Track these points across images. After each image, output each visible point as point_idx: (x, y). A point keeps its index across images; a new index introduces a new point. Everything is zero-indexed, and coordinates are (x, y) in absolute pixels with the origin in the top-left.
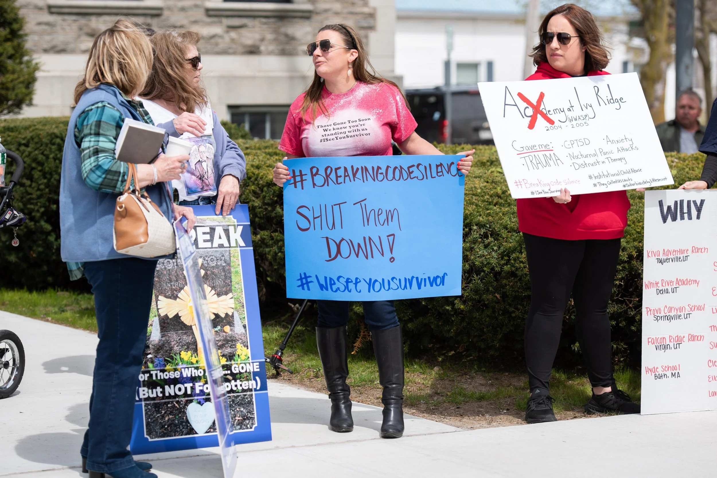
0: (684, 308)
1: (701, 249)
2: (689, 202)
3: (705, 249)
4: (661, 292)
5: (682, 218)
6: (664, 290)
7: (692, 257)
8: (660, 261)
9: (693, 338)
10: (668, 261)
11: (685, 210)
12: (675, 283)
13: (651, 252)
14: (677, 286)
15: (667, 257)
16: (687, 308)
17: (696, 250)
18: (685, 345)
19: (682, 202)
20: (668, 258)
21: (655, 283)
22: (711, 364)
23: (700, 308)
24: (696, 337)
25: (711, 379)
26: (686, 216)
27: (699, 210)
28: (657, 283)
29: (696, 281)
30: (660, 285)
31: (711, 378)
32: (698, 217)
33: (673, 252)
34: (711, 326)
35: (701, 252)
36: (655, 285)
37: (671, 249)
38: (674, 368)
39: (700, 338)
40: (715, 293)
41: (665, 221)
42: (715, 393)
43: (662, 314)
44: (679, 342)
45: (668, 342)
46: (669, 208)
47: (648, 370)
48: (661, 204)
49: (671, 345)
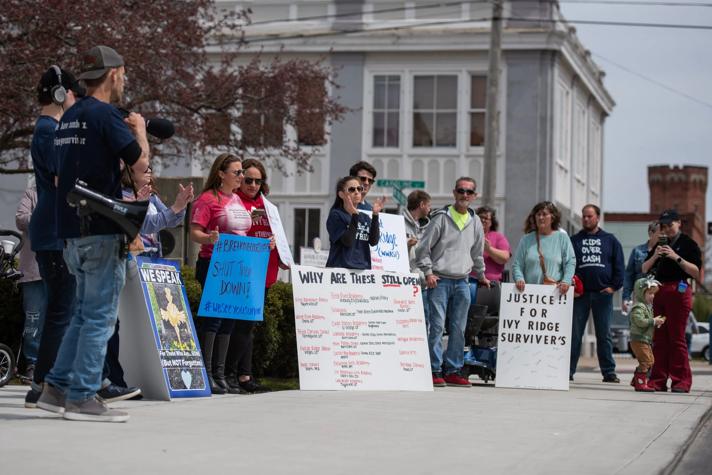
0: (318, 331)
2: (315, 273)
3: (326, 300)
4: (305, 321)
5: (312, 282)
7: (320, 303)
8: (303, 304)
9: (324, 349)
11: (313, 277)
12: (312, 317)
13: (297, 299)
14: (313, 319)
15: (306, 302)
16: (320, 331)
17: (322, 300)
18: (321, 352)
19: (311, 273)
22: (335, 364)
23: (327, 332)
24: (326, 348)
26: (314, 281)
27: (321, 278)
28: (302, 316)
29: (323, 317)
30: (304, 317)
31: (336, 372)
32: (321, 282)
33: (309, 300)
34: (333, 343)
35: (324, 301)
37: (308, 298)
38: (316, 365)
39: (329, 349)
40: (333, 324)
41: (303, 282)
42: (339, 381)
43: (307, 334)
44: (317, 350)
45: (311, 350)
46: (304, 275)
47: (302, 365)
48: (300, 272)
49: (313, 352)
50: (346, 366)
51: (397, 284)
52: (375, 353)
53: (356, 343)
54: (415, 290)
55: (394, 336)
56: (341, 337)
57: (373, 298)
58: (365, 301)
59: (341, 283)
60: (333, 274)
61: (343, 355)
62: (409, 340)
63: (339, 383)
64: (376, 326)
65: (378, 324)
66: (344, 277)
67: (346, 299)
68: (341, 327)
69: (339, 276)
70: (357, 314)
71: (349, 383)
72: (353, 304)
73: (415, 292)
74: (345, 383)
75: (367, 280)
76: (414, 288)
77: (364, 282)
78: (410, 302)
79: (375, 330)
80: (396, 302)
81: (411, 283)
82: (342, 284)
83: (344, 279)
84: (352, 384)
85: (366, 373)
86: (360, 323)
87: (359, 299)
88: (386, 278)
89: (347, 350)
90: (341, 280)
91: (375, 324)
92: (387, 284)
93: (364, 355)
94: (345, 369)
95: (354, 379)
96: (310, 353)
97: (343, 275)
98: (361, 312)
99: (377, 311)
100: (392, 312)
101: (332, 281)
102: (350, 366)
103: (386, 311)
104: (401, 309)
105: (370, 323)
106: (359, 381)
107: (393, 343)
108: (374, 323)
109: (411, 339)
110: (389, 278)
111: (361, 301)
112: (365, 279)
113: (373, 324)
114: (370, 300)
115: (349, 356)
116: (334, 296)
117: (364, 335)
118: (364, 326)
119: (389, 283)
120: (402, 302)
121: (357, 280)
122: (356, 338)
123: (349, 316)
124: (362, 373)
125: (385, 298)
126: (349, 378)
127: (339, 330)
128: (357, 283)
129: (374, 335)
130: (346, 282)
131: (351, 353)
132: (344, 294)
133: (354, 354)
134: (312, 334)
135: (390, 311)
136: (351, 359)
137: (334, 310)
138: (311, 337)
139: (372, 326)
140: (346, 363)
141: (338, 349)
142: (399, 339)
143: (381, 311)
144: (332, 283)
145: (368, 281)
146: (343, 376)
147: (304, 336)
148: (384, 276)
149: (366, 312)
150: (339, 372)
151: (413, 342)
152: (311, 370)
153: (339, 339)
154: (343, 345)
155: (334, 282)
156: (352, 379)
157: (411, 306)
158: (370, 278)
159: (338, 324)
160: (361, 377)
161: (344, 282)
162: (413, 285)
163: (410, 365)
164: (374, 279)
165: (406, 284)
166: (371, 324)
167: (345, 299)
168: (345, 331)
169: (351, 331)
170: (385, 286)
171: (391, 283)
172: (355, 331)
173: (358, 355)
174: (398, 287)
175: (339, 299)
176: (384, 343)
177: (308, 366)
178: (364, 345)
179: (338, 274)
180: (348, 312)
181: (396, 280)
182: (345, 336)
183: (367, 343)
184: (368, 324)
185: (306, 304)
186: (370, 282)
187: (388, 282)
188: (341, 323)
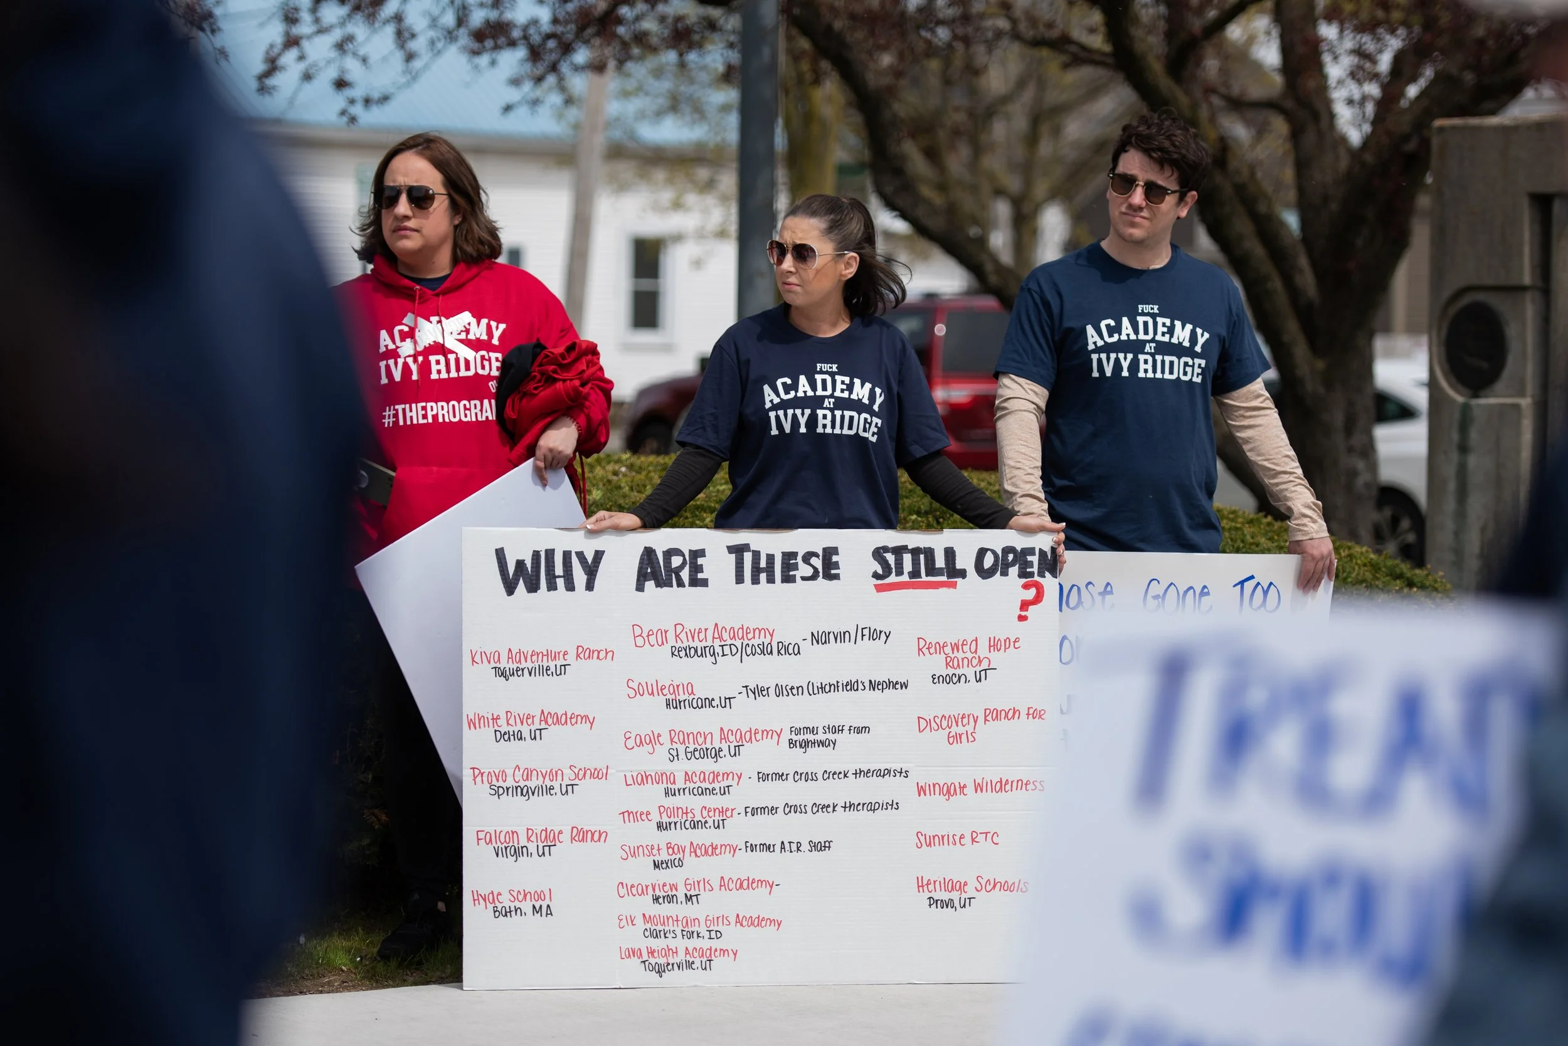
0: (559, 772)
1: (599, 652)
2: (567, 555)
3: (607, 653)
4: (506, 737)
5: (552, 587)
6: (511, 733)
7: (578, 668)
8: (502, 674)
9: (581, 835)
10: (520, 673)
11: (559, 570)
12: (537, 720)
13: (479, 653)
14: (543, 725)
15: (519, 665)
16: (567, 771)
17: (585, 653)
18: (565, 849)
19: (550, 553)
20: (521, 667)
21: (490, 717)
22: (623, 891)
23: (597, 774)
24: (589, 833)
25: (624, 923)
26: (560, 582)
27: (591, 571)
28: (495, 719)
29: (587, 717)
30: (502, 722)
31: (624, 920)
32: (590, 586)
33: (532, 656)
34: (623, 813)
35: (598, 658)
36: (491, 722)
37: (527, 648)
38: (540, 896)
39: (599, 836)
40: (630, 743)
41: (510, 589)
42: (633, 953)
43: (510, 782)
44: (549, 841)
45: (523, 842)
46: (520, 564)
47: (478, 897)
48: (500, 554)
49: (532, 848)
50: (670, 899)
51: (944, 578)
52: (805, 847)
53: (722, 812)
54: (1031, 594)
55: (899, 779)
56: (661, 787)
57: (819, 638)
58: (784, 649)
59: (680, 584)
60: (649, 553)
61: (664, 856)
62: (970, 790)
63: (636, 961)
64: (822, 743)
65: (831, 736)
66: (700, 561)
67: (699, 645)
68: (662, 751)
69: (676, 561)
70: (742, 702)
71: (681, 957)
72: (729, 663)
73: (1025, 605)
74: (662, 961)
75: (804, 570)
76: (1026, 587)
77: (788, 579)
78: (994, 645)
79: (816, 760)
80: (924, 647)
81: (1014, 571)
82: (688, 590)
83: (696, 569)
84: (690, 965)
85: (757, 922)
86: (753, 735)
87: (756, 642)
88: (891, 558)
89: (681, 837)
90: (685, 574)
91: (821, 736)
92: (893, 578)
93: (757, 854)
94: (666, 909)
95: (704, 944)
96: (518, 852)
97: (697, 554)
98: (759, 691)
99: (835, 687)
100: (904, 685)
101: (642, 579)
102: (689, 898)
103: (873, 685)
104: (951, 671)
105: (798, 731)
106: (724, 951)
107: (894, 805)
108: (813, 731)
109: (978, 787)
110: (907, 559)
111: (765, 650)
112: (795, 567)
113: (811, 737)
114: (806, 646)
115: (689, 860)
116: (643, 636)
117: (763, 777)
118: (769, 743)
119: (905, 578)
120: (955, 647)
121: (756, 571)
122: (725, 791)
123: (707, 711)
124: (739, 921)
125: (875, 635)
126: (681, 944)
127: (657, 761)
128: (755, 581)
129: (809, 777)
130: (704, 583)
131: (694, 850)
132: (691, 626)
133: (712, 850)
134: (532, 784)
135: (892, 685)
136: (695, 868)
137: (639, 691)
138: (525, 792)
139: (805, 745)
140: (674, 887)
141: (647, 833)
142: (921, 790)
143: (851, 686)
144: (640, 588)
145: (809, 572)
146: (655, 935)
147: (497, 792)
148: (886, 549)
149: (780, 691)
150: (639, 921)
151: (988, 796)
152: (516, 918)
153: (651, 797)
154: (665, 819)
155: (650, 585)
156: (695, 943)
157: (996, 658)
158: (817, 562)
159: (653, 740)
160: (732, 936)
161: (695, 582)
162: (1023, 574)
163: (962, 887)
164: (836, 565)
165: (984, 573)
166: (800, 737)
167: (696, 644)
168: (683, 766)
169: (707, 765)
170: (879, 589)
171: (915, 573)
172: (725, 764)
173: (728, 856)
174: (943, 591)
175: (667, 649)
176: (850, 806)
177: (506, 901)
178: (760, 818)
179: (669, 554)
180: (701, 693)
181: (940, 562)
182: (680, 784)
183: (773, 810)
184: (786, 736)
185: (518, 672)
186: (814, 577)
187: (900, 572)
188: (665, 739)
